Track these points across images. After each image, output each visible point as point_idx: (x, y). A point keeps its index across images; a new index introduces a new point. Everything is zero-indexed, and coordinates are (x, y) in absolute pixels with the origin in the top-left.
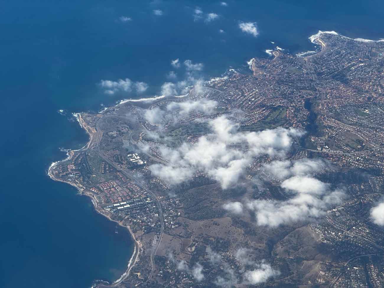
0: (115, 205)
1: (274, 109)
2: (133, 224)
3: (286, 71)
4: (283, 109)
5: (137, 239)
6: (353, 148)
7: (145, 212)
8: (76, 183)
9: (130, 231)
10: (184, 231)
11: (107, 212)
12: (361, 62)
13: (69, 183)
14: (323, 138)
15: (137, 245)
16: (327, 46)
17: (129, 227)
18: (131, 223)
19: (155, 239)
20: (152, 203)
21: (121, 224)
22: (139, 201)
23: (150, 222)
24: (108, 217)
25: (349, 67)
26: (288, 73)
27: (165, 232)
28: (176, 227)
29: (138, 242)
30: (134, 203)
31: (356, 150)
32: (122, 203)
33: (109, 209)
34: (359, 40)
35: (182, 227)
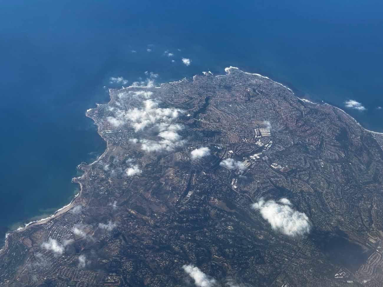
0: (106, 131)
1: (191, 98)
2: (110, 140)
3: (207, 83)
4: (195, 99)
5: (108, 147)
6: (215, 121)
7: (116, 136)
8: (95, 119)
9: (107, 143)
10: (128, 147)
11: (101, 134)
12: (241, 83)
13: (92, 118)
14: (205, 115)
15: (107, 149)
16: (231, 74)
17: (107, 141)
18: (109, 140)
19: (115, 148)
20: (121, 132)
21: (105, 140)
22: (116, 131)
23: (116, 140)
24: (101, 136)
25: (235, 85)
26: (207, 84)
27: (120, 146)
28: (126, 145)
29: (108, 148)
30: (114, 131)
31: (216, 122)
32: (109, 131)
33: (102, 132)
34: (246, 73)
35: (128, 145)
